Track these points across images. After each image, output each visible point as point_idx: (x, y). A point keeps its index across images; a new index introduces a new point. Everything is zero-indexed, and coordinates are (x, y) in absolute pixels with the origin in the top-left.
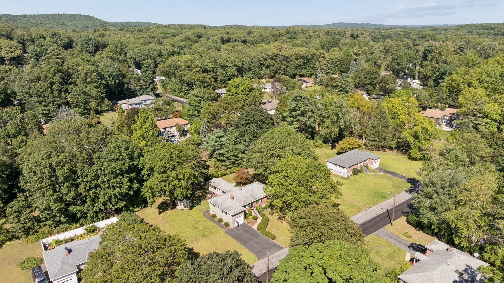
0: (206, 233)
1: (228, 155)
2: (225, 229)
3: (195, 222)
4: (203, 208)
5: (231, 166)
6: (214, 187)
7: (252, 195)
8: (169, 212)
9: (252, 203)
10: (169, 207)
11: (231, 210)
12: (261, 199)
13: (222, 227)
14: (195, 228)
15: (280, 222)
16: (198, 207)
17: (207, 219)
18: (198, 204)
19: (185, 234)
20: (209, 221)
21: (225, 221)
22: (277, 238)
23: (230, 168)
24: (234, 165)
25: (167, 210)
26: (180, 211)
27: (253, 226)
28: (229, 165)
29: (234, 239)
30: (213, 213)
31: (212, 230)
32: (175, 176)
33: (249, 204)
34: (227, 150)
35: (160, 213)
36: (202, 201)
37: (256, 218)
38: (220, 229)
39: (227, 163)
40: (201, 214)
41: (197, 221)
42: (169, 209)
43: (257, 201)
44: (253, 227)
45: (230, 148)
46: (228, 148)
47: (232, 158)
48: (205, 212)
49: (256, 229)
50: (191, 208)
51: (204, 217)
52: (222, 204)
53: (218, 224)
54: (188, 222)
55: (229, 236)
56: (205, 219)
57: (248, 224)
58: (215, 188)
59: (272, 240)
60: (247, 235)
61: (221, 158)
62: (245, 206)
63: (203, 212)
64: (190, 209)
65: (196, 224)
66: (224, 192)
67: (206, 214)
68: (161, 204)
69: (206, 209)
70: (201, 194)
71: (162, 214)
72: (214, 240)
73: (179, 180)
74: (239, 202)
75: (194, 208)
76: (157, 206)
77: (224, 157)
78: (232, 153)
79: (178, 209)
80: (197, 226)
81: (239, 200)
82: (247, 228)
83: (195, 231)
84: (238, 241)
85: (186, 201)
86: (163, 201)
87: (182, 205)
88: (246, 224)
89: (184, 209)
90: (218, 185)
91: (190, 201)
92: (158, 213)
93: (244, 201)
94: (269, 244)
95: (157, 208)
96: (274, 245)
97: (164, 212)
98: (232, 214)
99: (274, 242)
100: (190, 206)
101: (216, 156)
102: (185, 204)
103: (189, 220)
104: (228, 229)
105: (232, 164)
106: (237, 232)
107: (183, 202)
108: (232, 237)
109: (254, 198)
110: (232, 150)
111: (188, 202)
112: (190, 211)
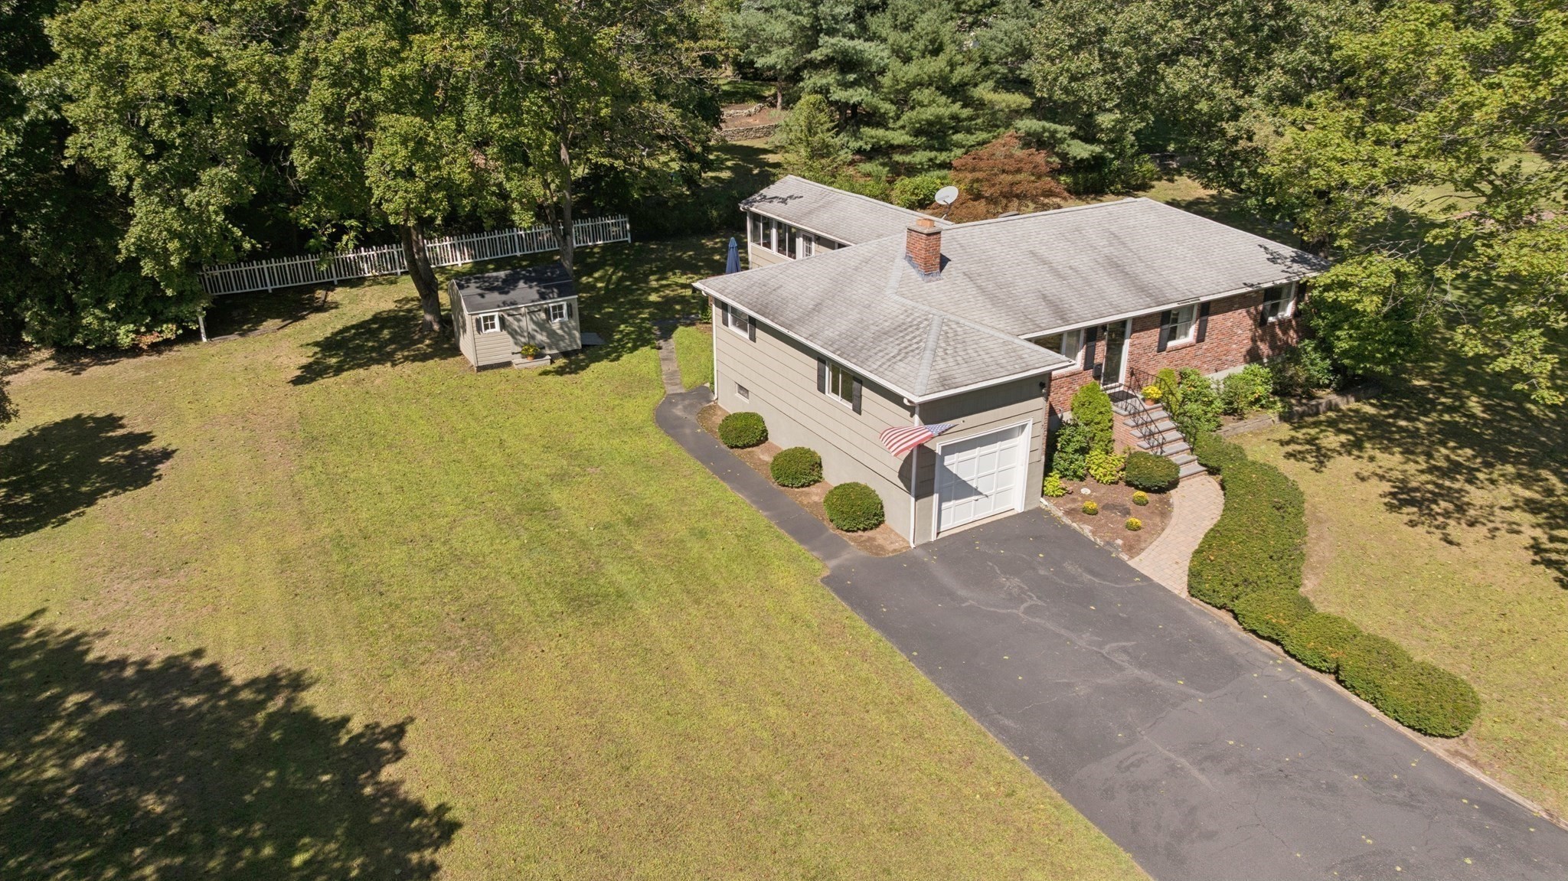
0: (619, 574)
1: (912, 71)
2: (829, 550)
3: (555, 462)
4: (670, 367)
5: (920, 157)
6: (782, 232)
7: (1115, 267)
9: (1116, 333)
10: (407, 345)
11: (904, 354)
12: (1206, 309)
13: (803, 530)
14: (540, 510)
15: (1423, 537)
16: (640, 361)
17: (678, 451)
18: (642, 340)
19: (400, 553)
20: (693, 465)
21: (835, 475)
22: (1486, 723)
23: (911, 170)
24: (942, 157)
25: (384, 358)
26: (470, 378)
27: (1132, 549)
28: (905, 149)
29: (921, 680)
30: (740, 407)
31: (695, 547)
33: (1092, 334)
34: (904, 39)
35: (309, 374)
36: (681, 331)
37: (1160, 476)
38: (779, 545)
39: (900, 137)
40: (640, 409)
41: (574, 455)
42: (399, 355)
43: (1168, 322)
44: (1143, 563)
45: (919, 26)
46: (907, 28)
48: (670, 400)
49: (1178, 585)
50: (574, 361)
51: (651, 429)
52: (818, 308)
53: (763, 500)
54: (496, 458)
55: (871, 637)
56: (660, 444)
57: (1087, 530)
58: (789, 241)
59: (1437, 747)
60: (1084, 640)
61: (858, 95)
62: (1053, 343)
63: (657, 397)
64: (560, 371)
65: (560, 478)
67: (678, 411)
68: (361, 325)
69: (689, 380)
71: (324, 381)
72: (687, 663)
74: (993, 299)
75: (600, 367)
76: (320, 336)
77: (877, 88)
78: (936, 67)
79: (465, 363)
80: (557, 496)
81: (991, 286)
82: (1069, 567)
83: (515, 543)
84: (972, 702)
85: (537, 296)
86: (392, 306)
87: (493, 326)
88: (1054, 520)
89: (517, 360)
90: (810, 212)
91: (569, 306)
92: (298, 373)
93: (1044, 297)
94: (1399, 786)
95: (317, 344)
96: (1489, 824)
97: (345, 374)
98: (920, 388)
99: (1463, 765)
100: (575, 352)
101: (824, 81)
102: (519, 320)
103: (511, 442)
104: (863, 553)
105: (932, 148)
106: (962, 592)
107: (505, 303)
108: (906, 648)
109: (1142, 289)
110: (932, 42)
111: (547, 311)
112: (553, 379)
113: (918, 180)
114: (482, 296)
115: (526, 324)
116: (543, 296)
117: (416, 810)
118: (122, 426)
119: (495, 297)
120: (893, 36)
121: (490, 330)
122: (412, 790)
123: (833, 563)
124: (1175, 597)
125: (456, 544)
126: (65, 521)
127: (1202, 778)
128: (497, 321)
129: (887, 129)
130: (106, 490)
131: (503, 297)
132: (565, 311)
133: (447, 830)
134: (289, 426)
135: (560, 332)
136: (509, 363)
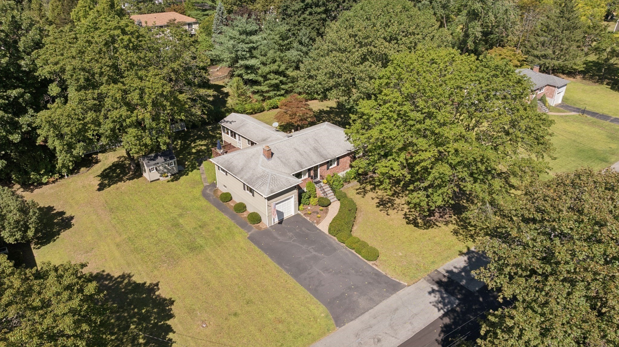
0: (200, 241)
1: (266, 69)
2: (249, 229)
3: (178, 211)
4: (203, 176)
5: (271, 94)
6: (232, 132)
7: (316, 150)
8: (125, 186)
9: (315, 169)
10: (126, 174)
11: (263, 184)
12: (338, 159)
13: (243, 225)
14: (177, 225)
15: (383, 214)
16: (194, 174)
17: (209, 205)
18: (194, 168)
19: (146, 241)
20: (214, 208)
21: (250, 210)
22: (381, 257)
23: (270, 98)
24: (278, 93)
25: (121, 180)
26: (149, 185)
27: (318, 223)
28: (267, 92)
29: (269, 260)
30: (224, 190)
31: (217, 232)
32: (118, 96)
33: (309, 170)
34: (264, 59)
35: (102, 187)
36: (204, 162)
37: (326, 203)
38: (237, 229)
39: (265, 88)
40: (197, 192)
41: (183, 208)
42: (125, 178)
43: (329, 163)
44: (320, 226)
45: (268, 55)
46: (265, 55)
47: (272, 76)
48: (206, 188)
49: (326, 232)
50: (176, 177)
51: (202, 198)
52: (242, 170)
53: (233, 217)
54: (162, 211)
55: (258, 251)
56: (204, 203)
57: (308, 219)
58: (234, 134)
59: (370, 263)
60: (304, 247)
61: (252, 77)
62: (298, 175)
63: (202, 187)
64: (172, 181)
65: (181, 215)
66: (252, 143)
67: (208, 191)
68: (110, 168)
69: (210, 181)
70: (204, 148)
71: (107, 190)
72: (219, 261)
73: (131, 108)
74: (285, 164)
75: (183, 178)
76: (100, 172)
77: (256, 74)
78: (274, 67)
79: (146, 179)
80: (181, 221)
81: (284, 160)
82: (303, 229)
83: (173, 235)
84: (280, 264)
85: (164, 160)
86: (116, 160)
87: (153, 170)
88: (302, 216)
89: (161, 178)
90: (239, 128)
91: (174, 162)
92: (98, 187)
93: (297, 162)
94: (361, 272)
95: (99, 176)
96: (375, 277)
97: (112, 186)
98: (266, 194)
99: (374, 267)
100: (176, 173)
101: (241, 72)
102: (160, 168)
103: (165, 205)
104: (257, 230)
105: (274, 90)
106: (279, 238)
107: (156, 164)
108: (266, 253)
109: (322, 156)
110: (273, 60)
111: (168, 164)
112: (171, 183)
113: (271, 101)
114: (150, 162)
116: (166, 160)
117: (165, 300)
118: (55, 210)
119: (153, 162)
120: (261, 58)
122: (163, 296)
123: (250, 233)
124: (326, 234)
125: (159, 237)
126: (55, 240)
127: (324, 274)
128: (155, 169)
129: (261, 86)
130: (60, 230)
131: (155, 162)
133: (172, 302)
134: (104, 205)
136: (159, 179)
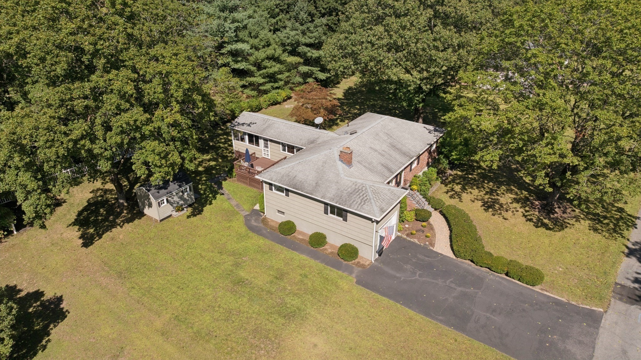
2: (348, 270)
3: (228, 259)
4: (234, 203)
5: (268, 86)
6: (251, 137)
7: (393, 147)
8: (124, 233)
10: (118, 215)
11: (364, 201)
12: (420, 155)
13: (335, 265)
14: (240, 282)
15: (498, 219)
16: (219, 202)
17: (268, 242)
18: (213, 191)
19: (207, 318)
20: (278, 247)
21: (334, 241)
23: (266, 92)
24: (276, 85)
25: (113, 225)
26: (160, 226)
27: (432, 245)
28: (263, 84)
29: (411, 313)
30: (281, 219)
31: (307, 282)
32: (130, 89)
33: (398, 174)
34: (256, 42)
35: (88, 241)
36: (224, 184)
37: (424, 215)
38: (333, 273)
40: (239, 225)
41: (233, 254)
42: (118, 221)
44: (438, 250)
45: (260, 37)
46: (256, 37)
47: (267, 63)
48: (247, 219)
49: (452, 255)
50: (196, 208)
51: (251, 234)
53: (314, 256)
54: (204, 263)
55: (385, 301)
56: (259, 240)
57: (416, 241)
58: (254, 139)
59: (536, 289)
60: (440, 282)
61: (242, 66)
62: (389, 183)
63: (242, 219)
64: (194, 214)
65: (237, 265)
66: (291, 148)
67: (254, 223)
68: (85, 209)
69: (247, 207)
70: (213, 163)
71: (98, 243)
75: (207, 209)
76: (72, 218)
77: (247, 60)
78: (269, 51)
79: (151, 218)
80: (243, 274)
81: (367, 165)
82: (420, 256)
83: (245, 300)
84: (427, 314)
85: (178, 187)
86: (91, 195)
87: (164, 203)
88: (404, 239)
89: (174, 213)
90: (264, 130)
91: (190, 187)
92: (81, 241)
93: (382, 165)
94: (536, 304)
95: (73, 224)
96: (558, 308)
97: (104, 236)
98: (378, 215)
99: (545, 293)
100: (193, 204)
101: (228, 61)
102: (173, 198)
103: (204, 254)
104: (360, 269)
105: (270, 82)
106: (398, 275)
107: (167, 193)
108: (398, 301)
109: (405, 154)
110: (267, 42)
111: (182, 192)
112: (193, 219)
113: (269, 95)
114: (158, 192)
115: (176, 199)
116: (180, 186)
118: (20, 291)
119: (163, 191)
120: (252, 41)
121: (163, 205)
123: (354, 275)
124: (452, 259)
125: (225, 306)
126: (44, 347)
127: (495, 318)
128: (165, 201)
129: (255, 77)
130: (47, 326)
131: (166, 191)
132: (188, 190)
134: (103, 270)
135: (187, 198)
136: (171, 215)
